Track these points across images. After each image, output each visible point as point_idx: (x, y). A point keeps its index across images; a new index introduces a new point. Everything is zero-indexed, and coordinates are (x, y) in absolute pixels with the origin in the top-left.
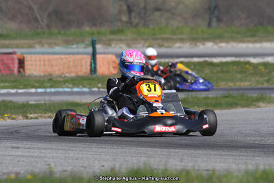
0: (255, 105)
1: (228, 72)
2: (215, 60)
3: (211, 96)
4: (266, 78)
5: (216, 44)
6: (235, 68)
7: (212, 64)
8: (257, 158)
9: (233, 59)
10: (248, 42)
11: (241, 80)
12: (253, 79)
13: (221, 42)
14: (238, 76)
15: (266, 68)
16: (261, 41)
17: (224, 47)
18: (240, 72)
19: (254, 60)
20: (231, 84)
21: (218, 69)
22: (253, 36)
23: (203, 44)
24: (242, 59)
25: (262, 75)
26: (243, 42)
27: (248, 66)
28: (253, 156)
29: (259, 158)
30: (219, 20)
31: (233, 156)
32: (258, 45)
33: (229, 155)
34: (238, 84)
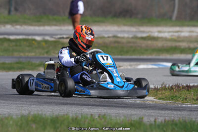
0: (37, 69)
1: (20, 46)
2: (12, 37)
3: (7, 62)
4: (46, 50)
5: (13, 26)
6: (25, 43)
7: (9, 40)
8: (32, 106)
9: (24, 37)
10: (35, 25)
11: (29, 52)
12: (37, 51)
13: (16, 25)
14: (27, 48)
15: (46, 44)
16: (44, 25)
17: (19, 28)
18: (29, 46)
19: (38, 38)
20: (22, 54)
21: (14, 44)
22: (38, 21)
23: (4, 26)
24: (30, 37)
25: (43, 48)
26: (31, 25)
27: (34, 42)
28: (31, 105)
29: (34, 106)
30: (16, 10)
31: (17, 104)
32: (42, 28)
33: (14, 104)
34: (27, 54)
